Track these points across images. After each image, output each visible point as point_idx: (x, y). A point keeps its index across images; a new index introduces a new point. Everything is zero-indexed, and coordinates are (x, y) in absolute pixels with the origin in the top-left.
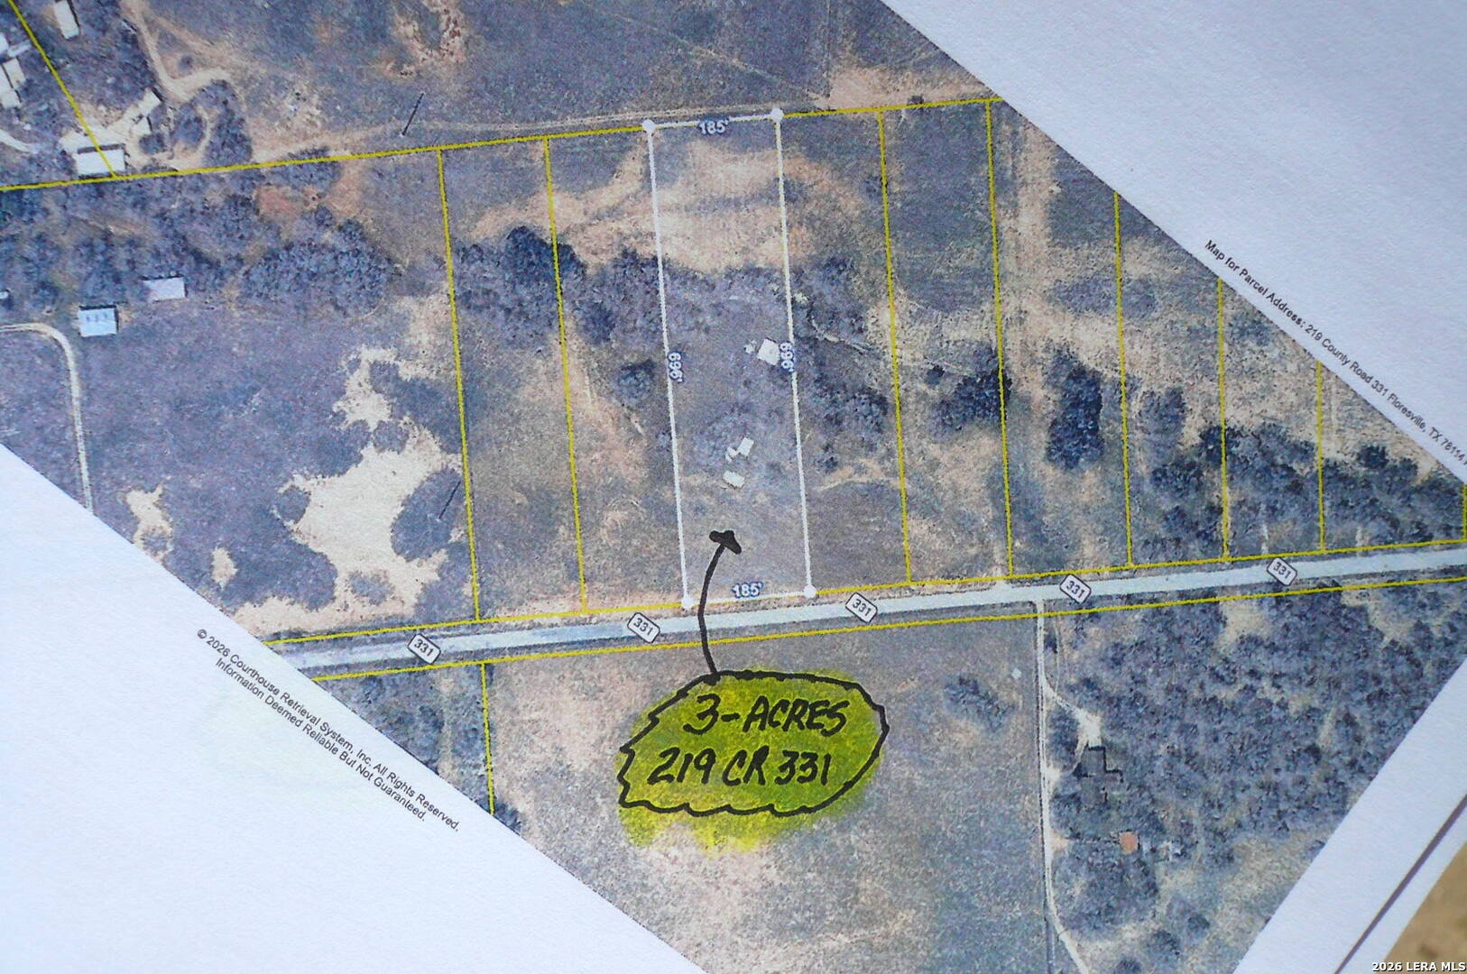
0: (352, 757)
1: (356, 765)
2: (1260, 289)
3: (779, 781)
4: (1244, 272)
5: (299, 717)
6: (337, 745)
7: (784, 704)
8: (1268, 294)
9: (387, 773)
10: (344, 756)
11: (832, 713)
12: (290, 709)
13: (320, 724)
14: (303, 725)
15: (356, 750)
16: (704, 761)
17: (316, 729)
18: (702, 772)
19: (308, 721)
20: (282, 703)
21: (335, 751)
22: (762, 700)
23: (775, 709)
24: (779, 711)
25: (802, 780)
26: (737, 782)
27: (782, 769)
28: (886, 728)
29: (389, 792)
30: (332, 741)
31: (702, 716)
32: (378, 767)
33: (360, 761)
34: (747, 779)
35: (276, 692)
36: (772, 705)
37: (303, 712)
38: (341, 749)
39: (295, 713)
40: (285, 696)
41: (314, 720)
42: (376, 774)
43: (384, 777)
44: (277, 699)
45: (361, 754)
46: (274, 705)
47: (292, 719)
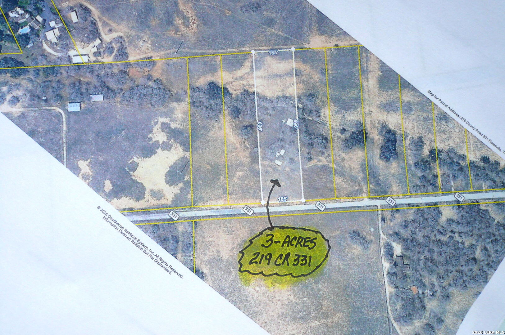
0: (148, 252)
1: (149, 255)
2: (446, 105)
3: (294, 265)
4: (440, 100)
5: (130, 237)
6: (143, 247)
7: (295, 238)
8: (448, 107)
9: (159, 258)
10: (145, 251)
11: (311, 242)
12: (127, 234)
13: (137, 240)
14: (131, 240)
15: (149, 249)
16: (268, 257)
17: (136, 241)
18: (268, 261)
19: (133, 239)
20: (124, 232)
21: (141, 249)
22: (288, 236)
23: (292, 239)
24: (294, 240)
25: (302, 265)
26: (279, 265)
27: (295, 260)
28: (330, 247)
29: (160, 264)
30: (141, 246)
31: (267, 241)
32: (156, 255)
33: (150, 253)
34: (283, 264)
35: (123, 228)
36: (291, 238)
37: (132, 236)
38: (144, 249)
39: (129, 236)
40: (126, 230)
41: (135, 238)
42: (155, 258)
43: (158, 259)
44: (123, 231)
45: (150, 251)
46: (122, 233)
47: (128, 238)
